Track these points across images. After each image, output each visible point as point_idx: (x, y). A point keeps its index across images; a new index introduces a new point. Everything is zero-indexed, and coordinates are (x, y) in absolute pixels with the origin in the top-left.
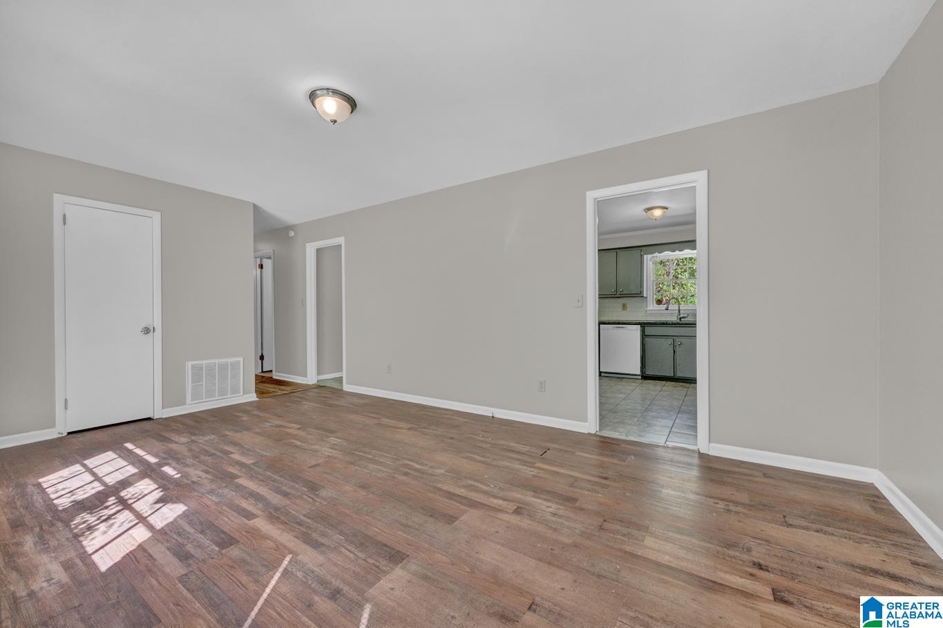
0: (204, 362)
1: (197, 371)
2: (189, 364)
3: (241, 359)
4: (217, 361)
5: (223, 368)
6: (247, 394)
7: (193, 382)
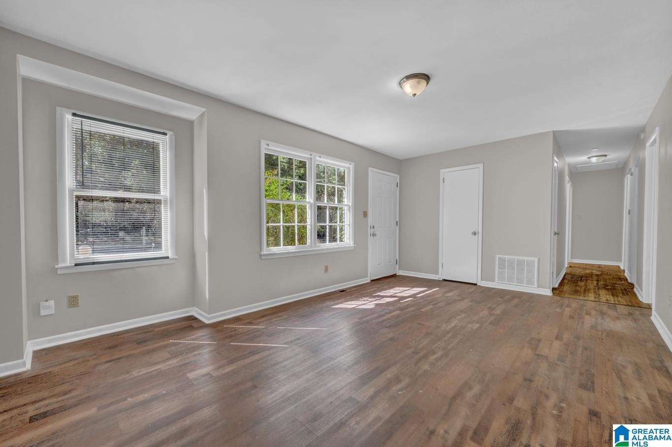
0: (507, 257)
1: (502, 261)
2: (498, 256)
3: (536, 260)
4: (516, 258)
5: (521, 263)
6: (540, 288)
7: (499, 268)
